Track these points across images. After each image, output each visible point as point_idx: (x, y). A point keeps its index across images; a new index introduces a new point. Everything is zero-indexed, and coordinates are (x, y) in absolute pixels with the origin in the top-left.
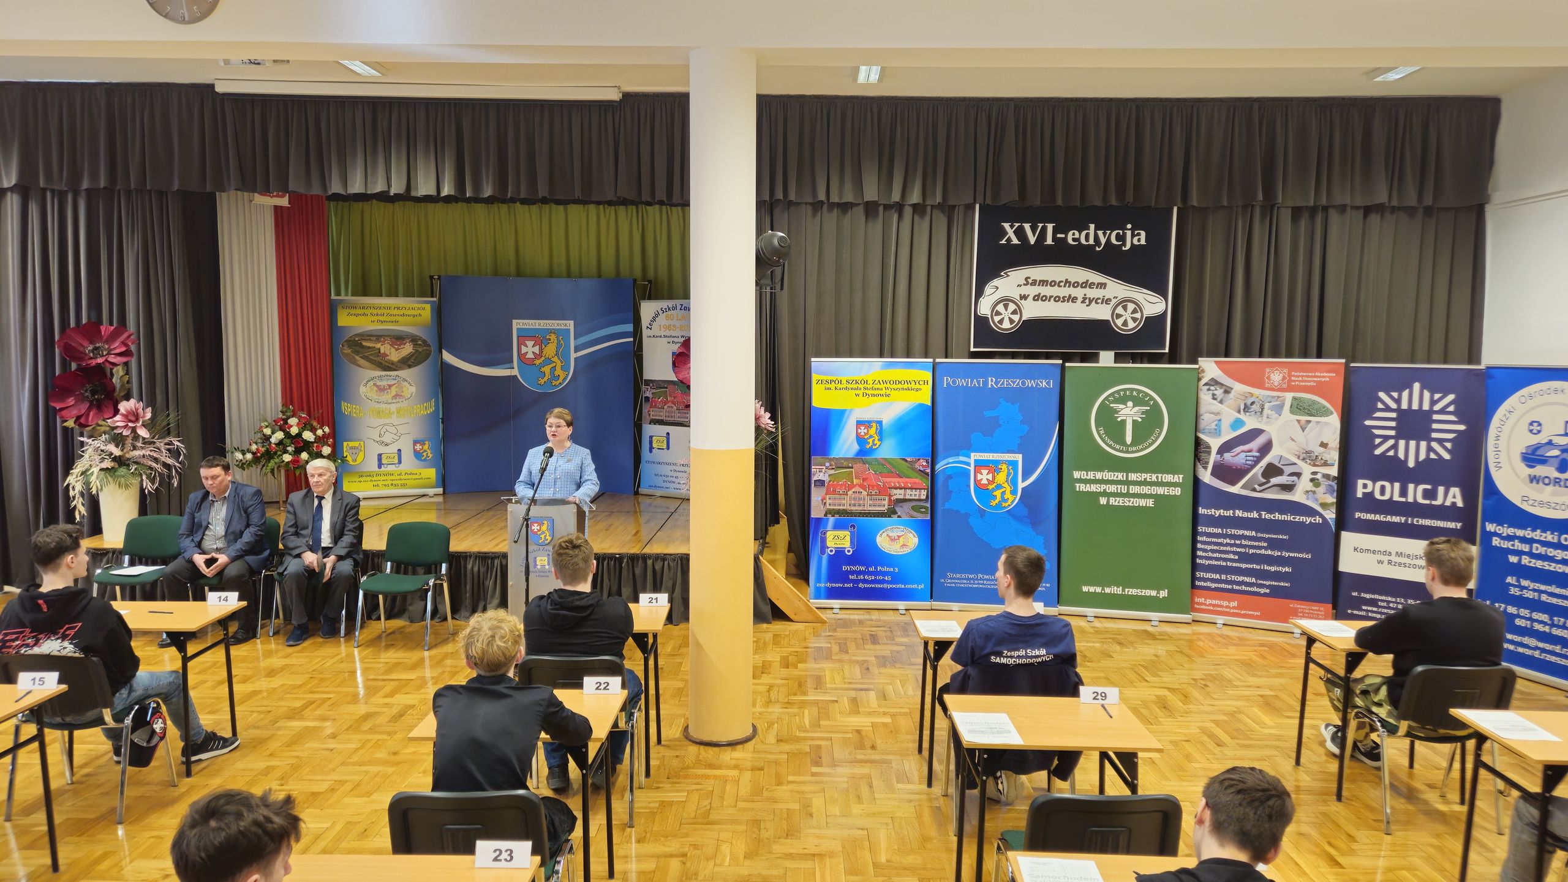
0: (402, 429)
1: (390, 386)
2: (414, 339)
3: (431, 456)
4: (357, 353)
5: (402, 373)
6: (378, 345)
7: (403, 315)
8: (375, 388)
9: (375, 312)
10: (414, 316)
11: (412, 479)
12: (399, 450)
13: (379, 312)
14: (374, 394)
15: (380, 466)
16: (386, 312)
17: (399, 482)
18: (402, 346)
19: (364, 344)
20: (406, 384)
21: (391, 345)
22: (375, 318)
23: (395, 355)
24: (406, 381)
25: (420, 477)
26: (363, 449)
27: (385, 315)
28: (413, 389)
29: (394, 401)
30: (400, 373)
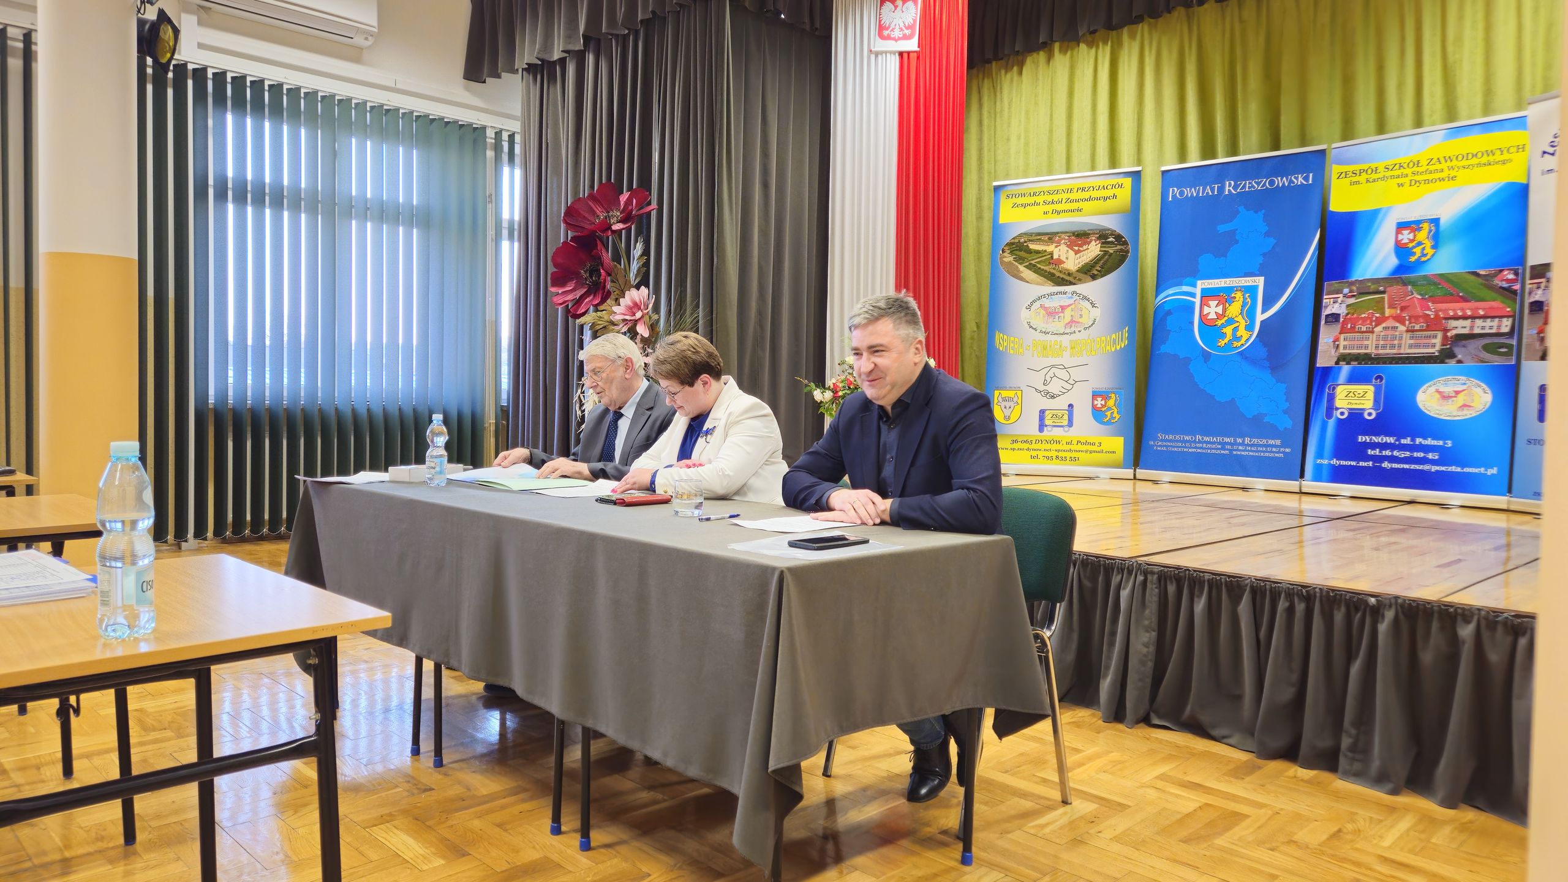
0: (1076, 374)
1: (1063, 308)
2: (1103, 236)
3: (1118, 417)
4: (1020, 260)
5: (1082, 288)
6: (1050, 248)
7: (1090, 199)
8: (1043, 312)
9: (1049, 198)
10: (1105, 199)
11: (1086, 452)
12: (1071, 406)
13: (1056, 197)
14: (1039, 321)
15: (1041, 430)
16: (1064, 196)
17: (1068, 455)
18: (1085, 247)
19: (1032, 246)
20: (1087, 304)
21: (1068, 246)
22: (1050, 208)
23: (1072, 260)
24: (1088, 300)
25: (1099, 449)
26: (1020, 402)
27: (1064, 201)
28: (1096, 313)
29: (1068, 331)
30: (1079, 288)
